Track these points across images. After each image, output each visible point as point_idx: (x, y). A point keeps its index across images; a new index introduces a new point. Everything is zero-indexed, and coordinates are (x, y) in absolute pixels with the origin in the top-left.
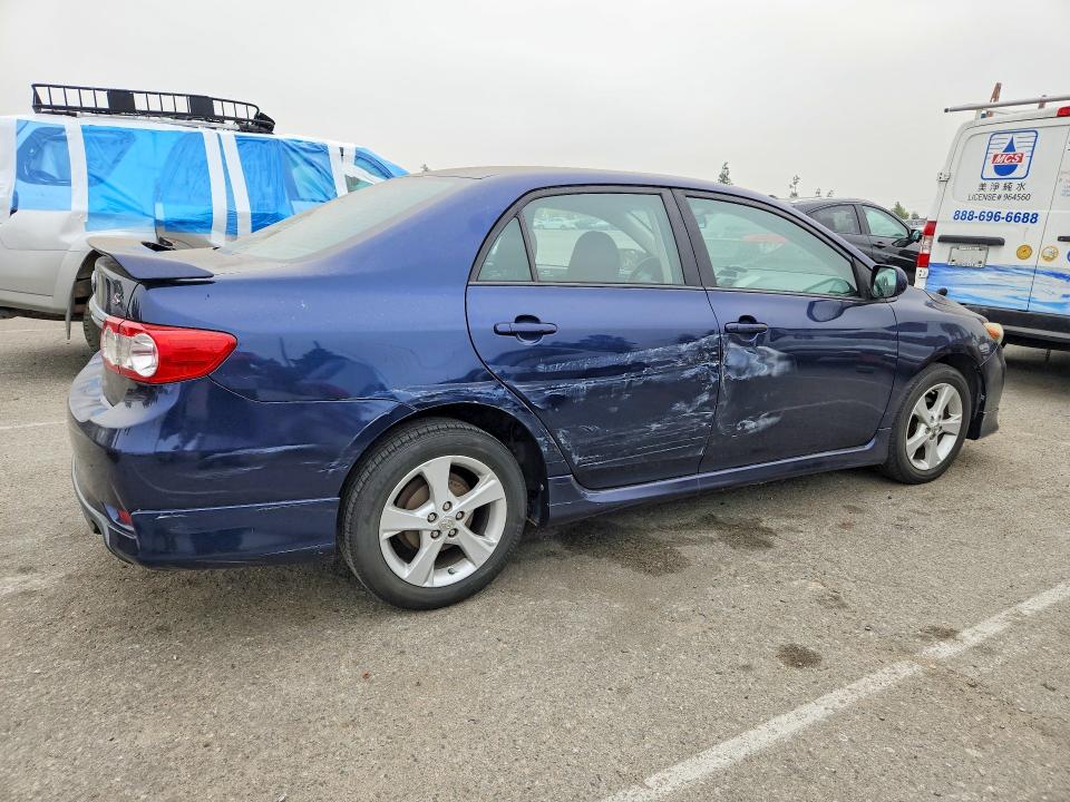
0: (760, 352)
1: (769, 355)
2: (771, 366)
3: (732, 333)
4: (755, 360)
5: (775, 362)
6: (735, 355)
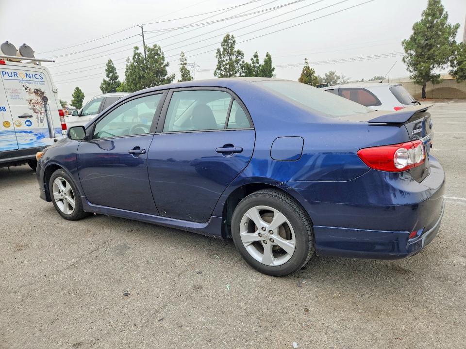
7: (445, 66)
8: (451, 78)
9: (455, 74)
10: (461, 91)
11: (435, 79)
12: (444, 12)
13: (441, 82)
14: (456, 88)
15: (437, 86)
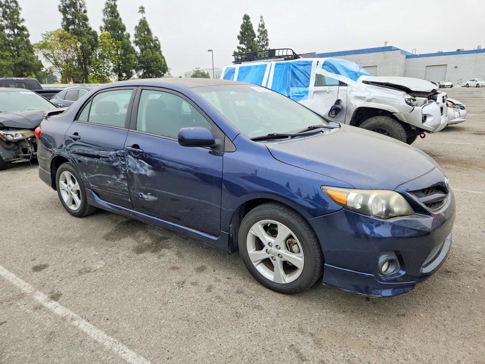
0: (140, 162)
1: (144, 165)
2: (146, 170)
3: (129, 152)
4: (138, 166)
5: (147, 169)
6: (131, 161)
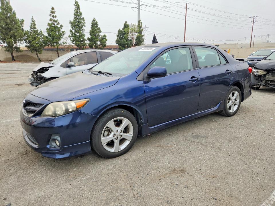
7: (22, 42)
8: (27, 49)
9: (29, 47)
10: (33, 57)
11: (18, 49)
12: (13, 11)
13: (22, 52)
14: (30, 55)
15: (20, 54)
